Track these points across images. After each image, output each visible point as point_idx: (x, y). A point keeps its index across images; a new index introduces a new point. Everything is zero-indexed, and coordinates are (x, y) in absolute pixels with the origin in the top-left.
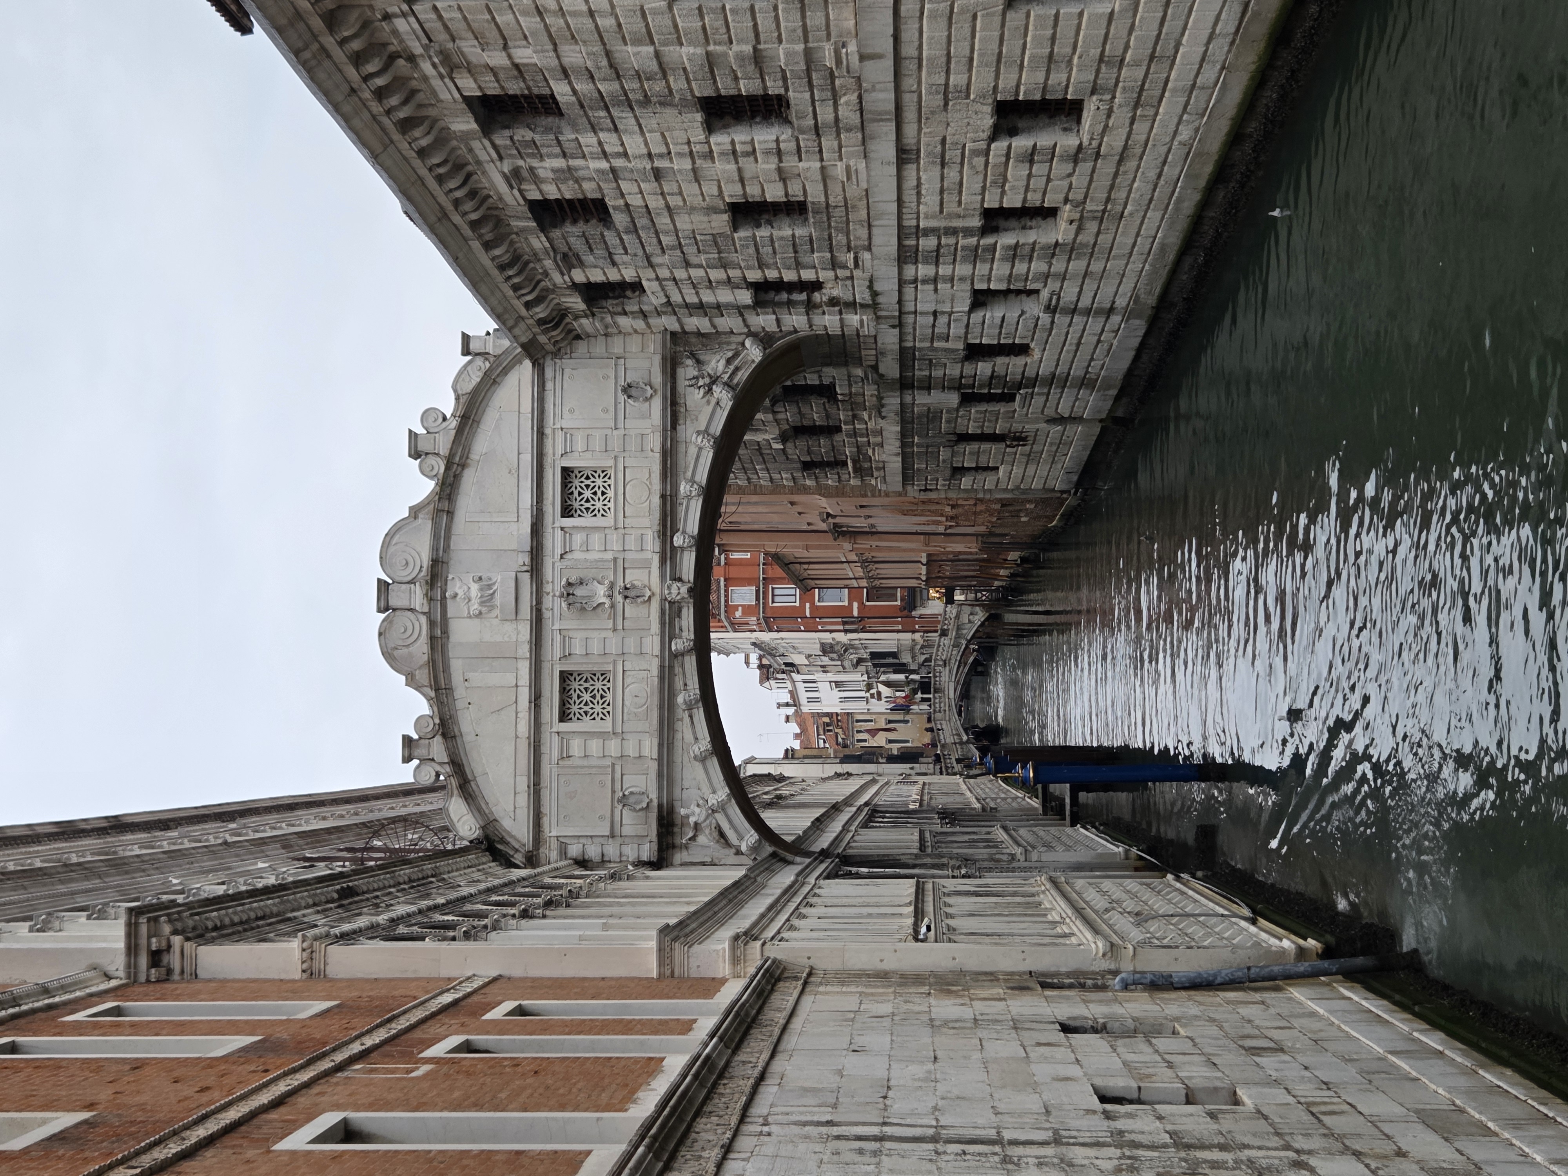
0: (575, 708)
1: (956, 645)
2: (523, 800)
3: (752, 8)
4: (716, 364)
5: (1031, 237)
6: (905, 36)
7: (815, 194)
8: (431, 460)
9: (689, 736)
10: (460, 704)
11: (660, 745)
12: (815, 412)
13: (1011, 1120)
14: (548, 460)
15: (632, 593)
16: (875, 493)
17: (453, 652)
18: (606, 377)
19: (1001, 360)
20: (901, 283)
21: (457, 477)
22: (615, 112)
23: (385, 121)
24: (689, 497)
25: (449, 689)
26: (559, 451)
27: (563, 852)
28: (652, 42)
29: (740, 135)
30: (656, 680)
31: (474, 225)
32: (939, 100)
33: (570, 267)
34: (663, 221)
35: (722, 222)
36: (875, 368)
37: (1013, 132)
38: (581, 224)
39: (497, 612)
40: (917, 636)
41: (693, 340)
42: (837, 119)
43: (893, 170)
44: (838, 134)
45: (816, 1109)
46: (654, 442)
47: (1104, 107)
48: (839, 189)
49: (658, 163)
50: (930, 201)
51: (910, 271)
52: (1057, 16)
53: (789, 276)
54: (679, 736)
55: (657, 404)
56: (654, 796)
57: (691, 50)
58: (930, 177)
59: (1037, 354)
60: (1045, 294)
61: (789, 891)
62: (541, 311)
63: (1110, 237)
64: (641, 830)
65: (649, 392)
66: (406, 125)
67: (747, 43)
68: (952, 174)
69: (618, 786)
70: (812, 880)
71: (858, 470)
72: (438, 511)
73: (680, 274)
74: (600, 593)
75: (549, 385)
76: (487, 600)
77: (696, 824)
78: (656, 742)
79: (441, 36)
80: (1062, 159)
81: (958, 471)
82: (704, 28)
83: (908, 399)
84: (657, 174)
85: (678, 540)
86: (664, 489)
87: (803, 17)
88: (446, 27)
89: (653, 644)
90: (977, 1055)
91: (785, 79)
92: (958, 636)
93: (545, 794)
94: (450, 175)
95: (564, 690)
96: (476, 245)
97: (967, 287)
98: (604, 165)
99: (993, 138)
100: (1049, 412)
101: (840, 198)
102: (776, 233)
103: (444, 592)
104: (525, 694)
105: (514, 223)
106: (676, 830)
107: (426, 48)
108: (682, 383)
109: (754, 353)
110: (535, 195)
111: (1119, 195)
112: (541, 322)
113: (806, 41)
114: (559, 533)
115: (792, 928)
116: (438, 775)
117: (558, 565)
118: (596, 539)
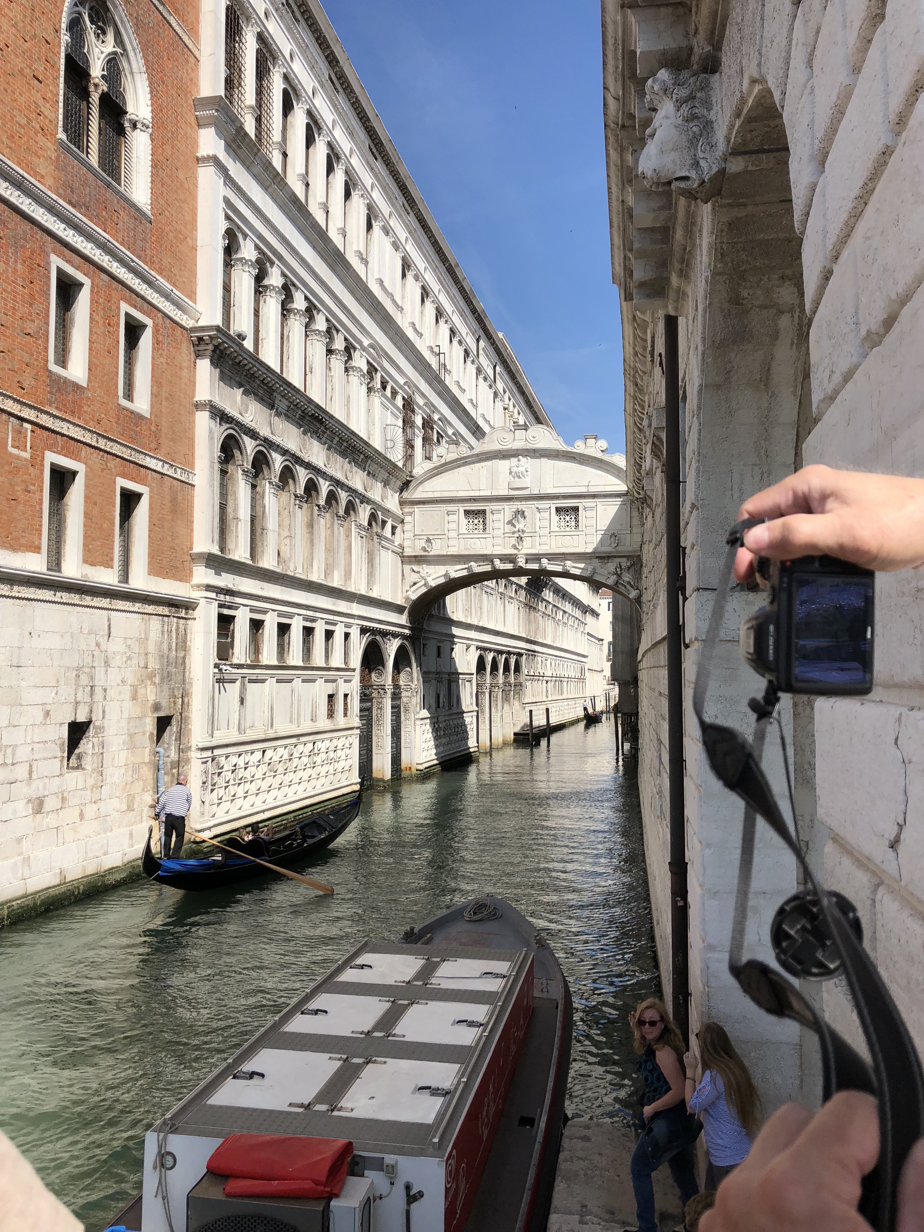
0: (471, 516)
2: (430, 495)
4: (627, 577)
8: (583, 446)
9: (457, 568)
10: (472, 465)
11: (453, 556)
14: (582, 500)
15: (520, 540)
17: (495, 461)
18: (622, 525)
21: (575, 458)
24: (564, 566)
26: (587, 505)
27: (407, 513)
30: (481, 553)
39: (512, 479)
41: (638, 566)
46: (590, 549)
54: (457, 563)
55: (608, 549)
56: (431, 553)
64: (417, 548)
65: (616, 546)
69: (435, 537)
72: (558, 451)
74: (520, 526)
75: (616, 499)
76: (517, 475)
77: (418, 572)
78: (455, 554)
85: (544, 561)
86: (567, 554)
89: (498, 550)
90: (23, 684)
93: (432, 505)
95: (478, 511)
103: (521, 455)
104: (475, 494)
106: (417, 564)
108: (618, 561)
109: (632, 595)
114: (548, 506)
115: (258, 611)
116: (441, 456)
117: (533, 507)
118: (545, 523)
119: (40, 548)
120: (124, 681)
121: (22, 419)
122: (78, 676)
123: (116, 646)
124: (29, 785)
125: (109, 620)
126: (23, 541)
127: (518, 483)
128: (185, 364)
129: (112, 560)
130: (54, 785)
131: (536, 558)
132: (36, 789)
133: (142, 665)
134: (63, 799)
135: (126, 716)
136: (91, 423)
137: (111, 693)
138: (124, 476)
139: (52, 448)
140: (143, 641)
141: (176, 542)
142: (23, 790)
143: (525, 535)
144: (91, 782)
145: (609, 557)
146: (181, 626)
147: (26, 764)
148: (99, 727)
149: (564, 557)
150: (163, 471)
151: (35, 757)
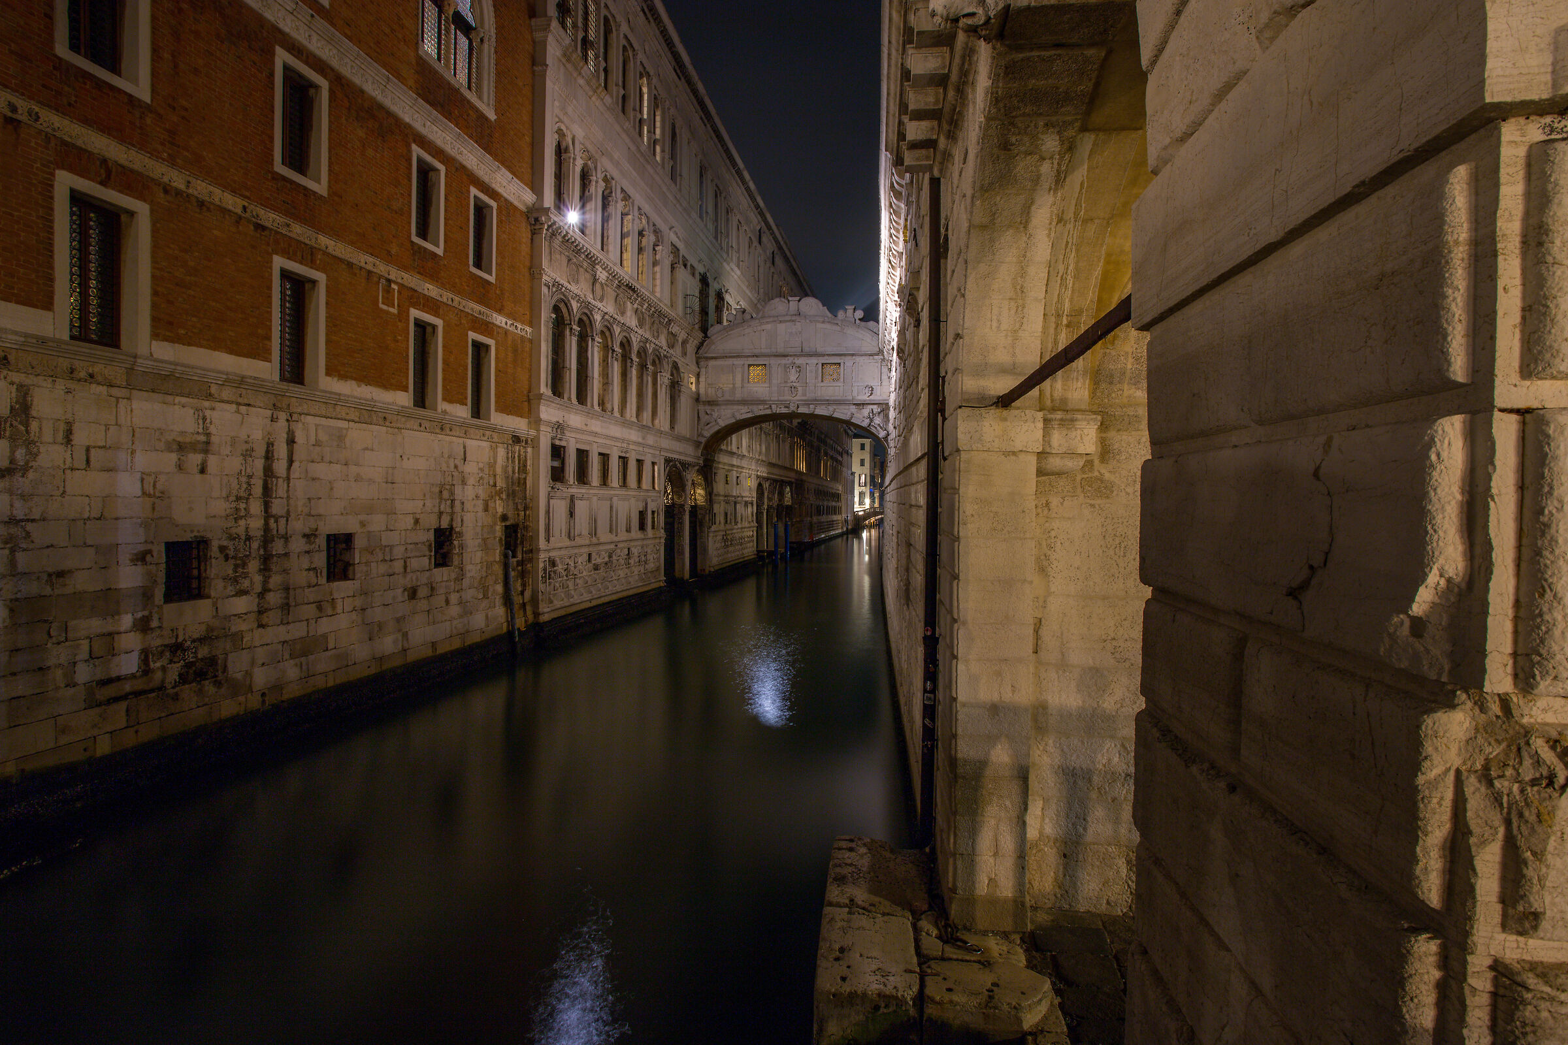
2: (721, 353)
4: (877, 420)
9: (743, 411)
11: (738, 401)
13: (301, 503)
15: (794, 389)
18: (874, 378)
24: (826, 410)
27: (703, 367)
30: (762, 399)
41: (887, 411)
45: (313, 439)
46: (849, 397)
54: (743, 407)
56: (722, 399)
61: (642, 445)
64: (710, 394)
69: (725, 386)
70: (662, 453)
74: (793, 378)
75: (871, 357)
77: (710, 415)
78: (741, 399)
85: (812, 406)
86: (831, 401)
89: (775, 397)
90: (397, 497)
93: (723, 360)
103: (795, 321)
106: (710, 407)
108: (872, 407)
109: (882, 434)
114: (816, 362)
116: (731, 322)
117: (804, 362)
118: (813, 376)
119: (407, 387)
120: (477, 497)
121: (389, 281)
122: (441, 492)
123: (471, 468)
124: (405, 577)
125: (464, 447)
126: (393, 382)
127: (793, 342)
128: (524, 240)
129: (466, 398)
130: (424, 577)
131: (806, 404)
132: (408, 581)
133: (492, 483)
134: (432, 589)
135: (480, 524)
137: (468, 506)
138: (475, 330)
139: (416, 305)
140: (492, 465)
141: (518, 385)
142: (400, 582)
143: (797, 386)
144: (453, 576)
145: (862, 405)
147: (402, 562)
148: (460, 534)
149: (828, 402)
150: (508, 327)
151: (408, 555)
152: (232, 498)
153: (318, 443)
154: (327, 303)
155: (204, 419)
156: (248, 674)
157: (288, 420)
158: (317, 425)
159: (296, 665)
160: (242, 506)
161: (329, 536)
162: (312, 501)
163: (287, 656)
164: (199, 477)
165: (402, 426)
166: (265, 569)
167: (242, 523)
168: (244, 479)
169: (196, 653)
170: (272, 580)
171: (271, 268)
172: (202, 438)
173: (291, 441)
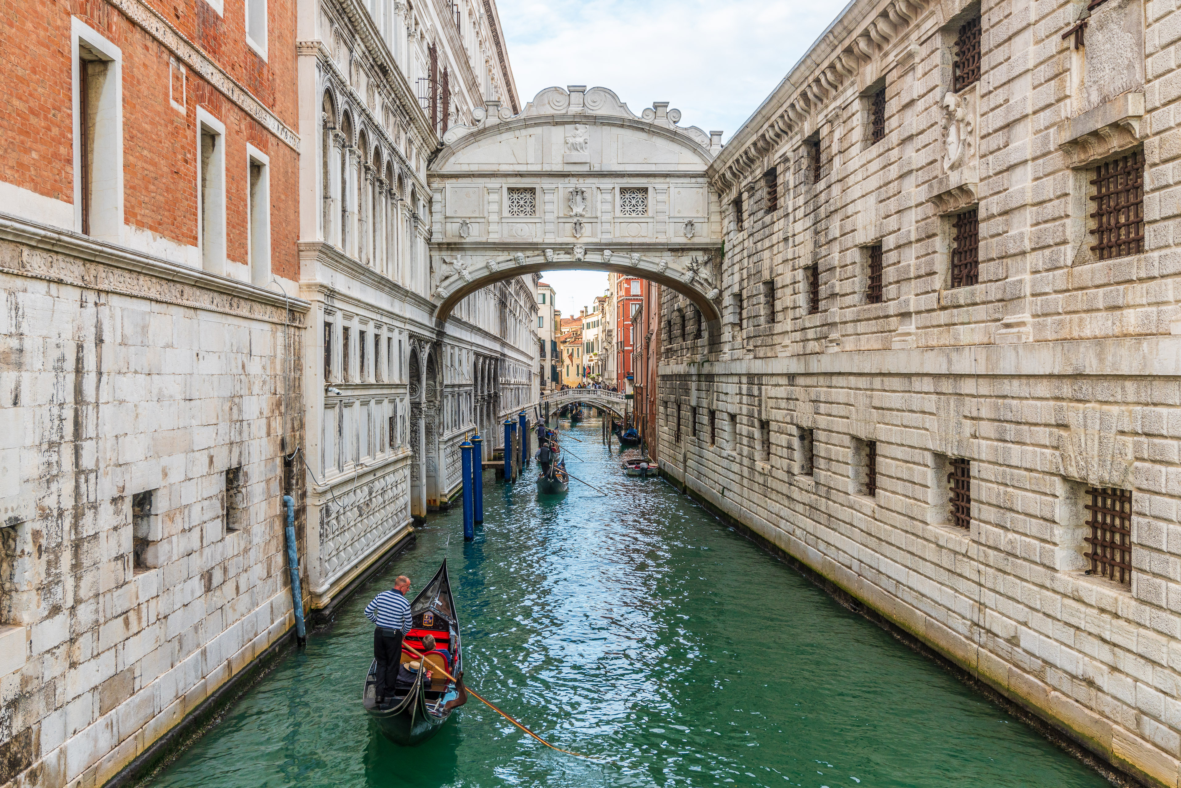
0: (516, 196)
1: (608, 402)
2: (465, 168)
3: (855, 293)
4: (705, 273)
5: (758, 446)
6: (840, 378)
7: (778, 328)
8: (652, 115)
9: (500, 259)
10: (517, 133)
11: (494, 243)
12: (690, 327)
13: (109, 445)
14: (651, 180)
15: (578, 227)
16: (658, 359)
17: (546, 128)
18: (698, 211)
19: (709, 429)
20: (740, 375)
21: (642, 130)
22: (812, 215)
23: (805, 85)
24: (631, 258)
25: (526, 126)
26: (656, 186)
27: (436, 190)
28: (842, 236)
29: (802, 286)
30: (530, 241)
31: (763, 136)
32: (814, 398)
33: (748, 191)
34: (767, 243)
35: (766, 275)
36: (708, 361)
37: (802, 438)
38: (768, 197)
39: (568, 152)
40: (615, 381)
41: (718, 260)
42: (808, 340)
43: (785, 372)
44: (802, 341)
45: (119, 333)
46: (662, 239)
47: (809, 489)
48: (779, 341)
49: (791, 239)
50: (773, 392)
51: (744, 380)
52: (847, 464)
53: (745, 314)
54: (500, 253)
55: (682, 240)
56: (468, 240)
57: (837, 258)
58: (781, 392)
59: (711, 449)
60: (734, 454)
61: (391, 315)
62: (728, 175)
63: (757, 490)
64: (449, 233)
65: (689, 236)
66: (804, 95)
67: (841, 289)
68: (783, 404)
69: (473, 220)
70: (408, 327)
71: (668, 350)
72: (623, 120)
73: (745, 253)
74: (578, 209)
75: (693, 180)
76: (575, 147)
77: (452, 263)
78: (497, 241)
79: (845, 115)
80: (789, 465)
81: (665, 404)
82: (846, 265)
83: (694, 378)
84: (786, 239)
85: (607, 253)
86: (635, 244)
87: (851, 322)
88: (850, 117)
89: (550, 239)
90: (194, 422)
91: (826, 311)
92: (613, 403)
93: (469, 180)
94: (785, 122)
95: (525, 190)
96: (754, 138)
97: (738, 412)
98: (790, 210)
99: (799, 427)
100: (689, 455)
101: (775, 342)
102: (762, 306)
103: (578, 123)
104: (522, 168)
105: (766, 159)
106: (449, 253)
107: (839, 107)
108: (694, 254)
109: (711, 294)
110: (779, 169)
111: (774, 496)
112: (724, 175)
113: (841, 323)
114: (611, 186)
115: (348, 316)
116: (479, 121)
117: (594, 186)
118: (608, 207)
119: (196, 238)
120: (261, 413)
121: (179, 59)
122: (231, 409)
123: (255, 367)
124: (201, 554)
125: (250, 333)
126: (185, 230)
127: (576, 156)
129: (247, 254)
130: (218, 553)
131: (599, 248)
132: (206, 559)
133: (273, 390)
134: (225, 570)
135: (263, 458)
136: (229, 68)
137: (253, 428)
138: (253, 142)
139: (202, 102)
140: (273, 359)
141: (289, 228)
142: (198, 563)
143: (584, 220)
144: (242, 544)
145: (683, 250)
146: (297, 338)
147: (199, 528)
148: (246, 474)
149: (630, 248)
150: (279, 135)
151: (206, 518)
152: (45, 446)
153: (123, 344)
154: (124, 100)
155: (17, 309)
156: (63, 753)
157: (96, 304)
158: (123, 310)
159: (107, 725)
160: (54, 458)
161: (135, 496)
162: (120, 440)
163: (97, 714)
164: (13, 410)
165: (197, 305)
166: (76, 566)
167: (54, 486)
168: (56, 411)
169: (9, 727)
170: (82, 584)
171: (69, 38)
172: (14, 343)
173: (99, 341)
